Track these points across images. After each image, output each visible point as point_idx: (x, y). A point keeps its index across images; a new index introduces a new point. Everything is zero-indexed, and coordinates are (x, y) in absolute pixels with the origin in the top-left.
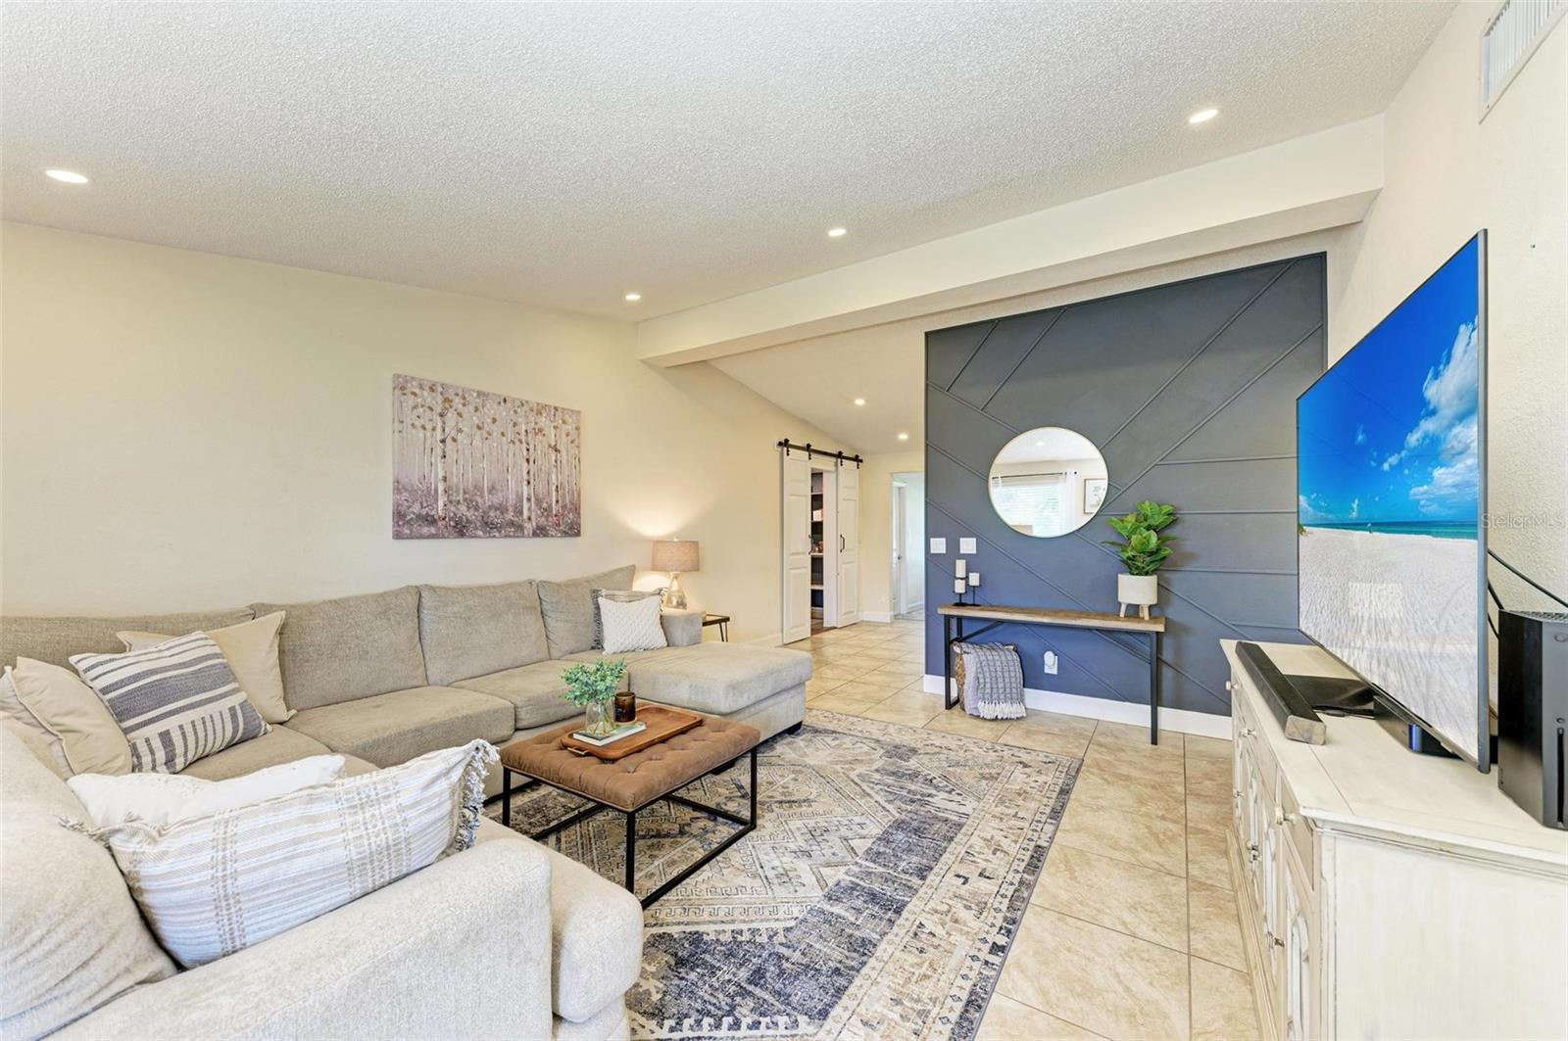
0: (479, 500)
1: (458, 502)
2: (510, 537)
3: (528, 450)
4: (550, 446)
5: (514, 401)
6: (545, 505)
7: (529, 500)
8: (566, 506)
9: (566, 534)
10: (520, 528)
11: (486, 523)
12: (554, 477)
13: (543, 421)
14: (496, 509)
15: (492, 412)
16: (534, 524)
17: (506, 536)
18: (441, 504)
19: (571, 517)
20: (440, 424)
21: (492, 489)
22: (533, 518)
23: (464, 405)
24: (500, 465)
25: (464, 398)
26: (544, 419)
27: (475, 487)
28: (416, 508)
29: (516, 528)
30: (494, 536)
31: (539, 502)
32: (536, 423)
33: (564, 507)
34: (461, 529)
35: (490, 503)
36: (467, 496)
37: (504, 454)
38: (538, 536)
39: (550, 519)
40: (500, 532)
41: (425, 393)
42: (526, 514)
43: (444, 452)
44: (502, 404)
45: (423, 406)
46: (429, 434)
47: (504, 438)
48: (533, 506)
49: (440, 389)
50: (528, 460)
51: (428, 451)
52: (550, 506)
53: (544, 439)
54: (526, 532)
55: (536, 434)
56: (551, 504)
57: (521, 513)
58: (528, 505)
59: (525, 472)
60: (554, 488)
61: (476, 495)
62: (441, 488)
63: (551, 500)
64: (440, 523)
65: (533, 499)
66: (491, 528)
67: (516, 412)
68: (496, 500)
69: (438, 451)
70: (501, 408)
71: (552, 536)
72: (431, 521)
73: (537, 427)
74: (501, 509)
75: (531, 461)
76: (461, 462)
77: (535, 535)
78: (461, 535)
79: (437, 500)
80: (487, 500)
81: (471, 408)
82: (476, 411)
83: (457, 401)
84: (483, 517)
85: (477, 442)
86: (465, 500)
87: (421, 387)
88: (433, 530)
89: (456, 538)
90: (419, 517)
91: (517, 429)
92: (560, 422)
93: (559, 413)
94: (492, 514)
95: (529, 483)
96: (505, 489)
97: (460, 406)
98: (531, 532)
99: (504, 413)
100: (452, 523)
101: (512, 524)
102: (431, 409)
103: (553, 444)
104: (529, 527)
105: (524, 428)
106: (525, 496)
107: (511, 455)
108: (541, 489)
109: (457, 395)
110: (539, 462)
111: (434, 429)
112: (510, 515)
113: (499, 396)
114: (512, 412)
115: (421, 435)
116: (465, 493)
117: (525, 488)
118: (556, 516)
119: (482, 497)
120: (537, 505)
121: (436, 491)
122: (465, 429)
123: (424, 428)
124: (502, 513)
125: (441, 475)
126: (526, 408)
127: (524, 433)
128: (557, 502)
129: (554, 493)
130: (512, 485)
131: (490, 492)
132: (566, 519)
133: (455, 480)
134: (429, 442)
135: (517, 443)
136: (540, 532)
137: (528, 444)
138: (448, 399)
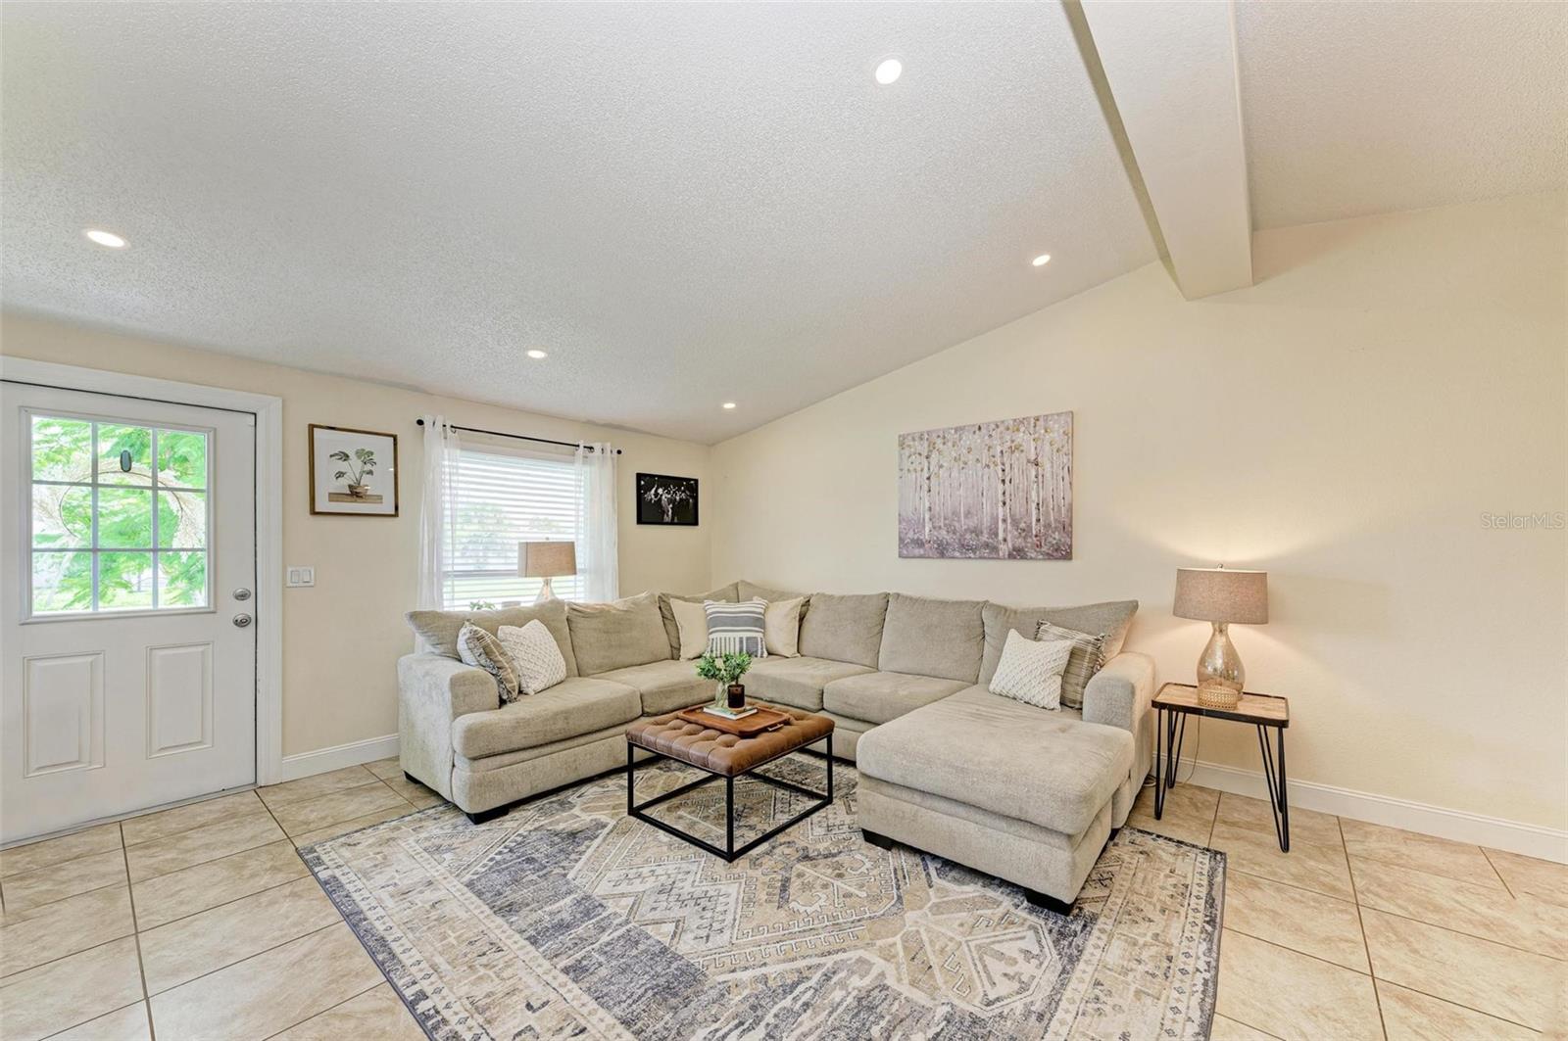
0: (956, 524)
1: (940, 527)
2: (985, 558)
3: (1003, 470)
4: (1029, 461)
5: (988, 425)
6: (1023, 525)
7: (1004, 521)
8: (1049, 525)
9: (1049, 557)
10: (995, 549)
11: (963, 545)
12: (1034, 494)
13: (1020, 437)
14: (972, 532)
15: (968, 442)
16: (1010, 545)
17: (981, 558)
18: (927, 529)
19: (1057, 537)
20: (926, 464)
21: (968, 514)
22: (1009, 539)
23: (944, 444)
24: (975, 491)
25: (944, 437)
26: (1022, 434)
27: (953, 514)
28: (911, 535)
29: (991, 551)
30: (970, 558)
31: (1015, 523)
32: (1013, 441)
33: (1048, 526)
34: (942, 551)
35: (966, 527)
36: (947, 522)
37: (980, 479)
38: (1015, 558)
39: (1029, 540)
40: (975, 553)
41: (916, 443)
42: (1001, 536)
43: (929, 487)
44: (977, 432)
45: (915, 454)
46: (918, 474)
47: (979, 465)
48: (1009, 527)
49: (926, 436)
50: (1003, 481)
51: (918, 488)
52: (1029, 527)
53: (1023, 455)
54: (1001, 554)
55: (1013, 452)
56: (1031, 523)
57: (996, 535)
58: (1004, 526)
59: (1000, 492)
60: (1034, 505)
61: (953, 520)
62: (927, 517)
63: (1031, 520)
64: (926, 546)
65: (1009, 521)
66: (968, 550)
67: (990, 436)
68: (972, 523)
69: (926, 488)
70: (976, 436)
71: (1031, 558)
72: (920, 543)
73: (1013, 445)
74: (976, 532)
75: (1007, 481)
76: (942, 494)
77: (1011, 556)
78: (942, 555)
79: (924, 527)
80: (964, 524)
81: (950, 444)
82: (954, 446)
83: (939, 441)
84: (960, 540)
85: (955, 474)
86: (945, 525)
87: (914, 440)
88: (922, 552)
89: (937, 558)
90: (913, 540)
91: (991, 453)
92: (1043, 431)
93: (1041, 423)
94: (968, 536)
95: (1004, 504)
96: (980, 512)
97: (941, 446)
98: (1007, 553)
99: (979, 441)
100: (936, 546)
101: (987, 545)
102: (920, 454)
103: (1033, 458)
104: (1004, 549)
105: (999, 449)
106: (1001, 517)
107: (985, 478)
108: (1019, 509)
109: (939, 436)
110: (1016, 481)
111: (922, 470)
112: (985, 538)
113: (974, 425)
114: (987, 437)
115: (914, 476)
116: (945, 519)
117: (1000, 509)
118: (1036, 536)
119: (959, 521)
120: (1013, 525)
121: (924, 519)
122: (945, 464)
123: (915, 470)
124: (977, 535)
125: (927, 505)
126: (1002, 428)
127: (999, 454)
128: (1038, 520)
129: (1034, 512)
130: (987, 509)
131: (966, 517)
132: (1050, 539)
133: (937, 508)
134: (919, 479)
135: (992, 466)
136: (1017, 554)
137: (1003, 464)
138: (931, 441)
